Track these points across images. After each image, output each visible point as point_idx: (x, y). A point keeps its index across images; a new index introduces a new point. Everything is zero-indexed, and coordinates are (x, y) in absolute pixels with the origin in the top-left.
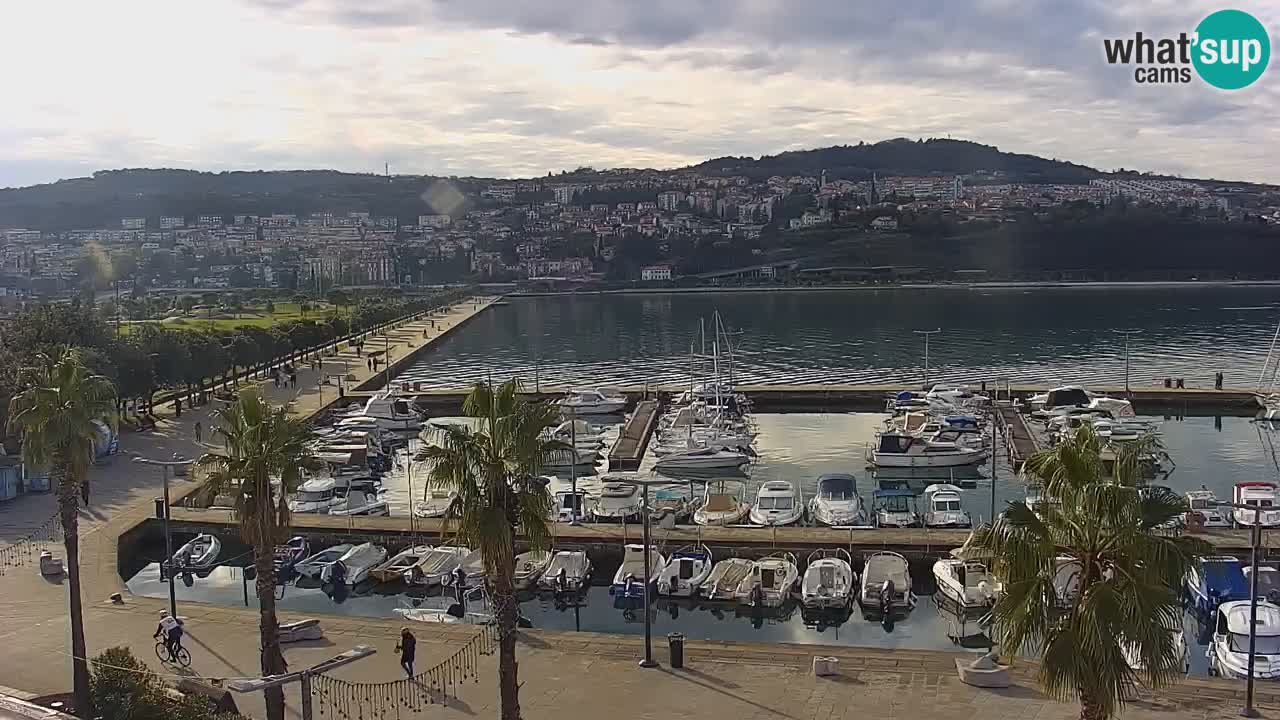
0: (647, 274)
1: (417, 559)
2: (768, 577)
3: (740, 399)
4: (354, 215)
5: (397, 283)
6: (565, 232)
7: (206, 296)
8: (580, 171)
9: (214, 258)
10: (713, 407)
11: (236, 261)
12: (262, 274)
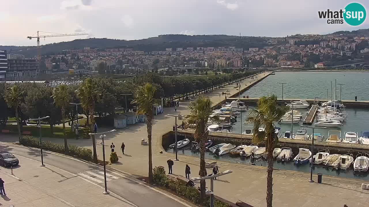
0: (316, 66)
1: (243, 149)
2: (344, 161)
3: (341, 105)
4: (231, 48)
5: (243, 67)
6: (293, 53)
7: (188, 70)
8: (297, 35)
9: (191, 59)
10: (333, 108)
11: (197, 60)
12: (204, 64)
